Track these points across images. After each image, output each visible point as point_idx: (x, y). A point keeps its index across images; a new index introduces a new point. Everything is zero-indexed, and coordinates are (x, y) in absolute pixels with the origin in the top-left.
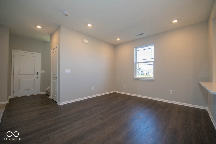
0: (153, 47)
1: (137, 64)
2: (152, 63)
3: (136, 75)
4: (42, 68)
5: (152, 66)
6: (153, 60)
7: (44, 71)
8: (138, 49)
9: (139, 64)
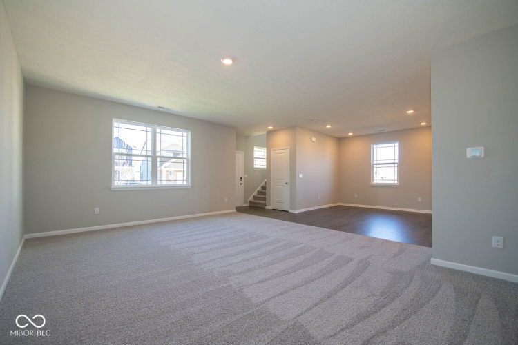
0: (397, 144)
1: (375, 166)
2: (396, 165)
3: (373, 180)
4: (246, 172)
5: (396, 168)
6: (397, 161)
7: (246, 176)
8: (375, 146)
9: (378, 166)
